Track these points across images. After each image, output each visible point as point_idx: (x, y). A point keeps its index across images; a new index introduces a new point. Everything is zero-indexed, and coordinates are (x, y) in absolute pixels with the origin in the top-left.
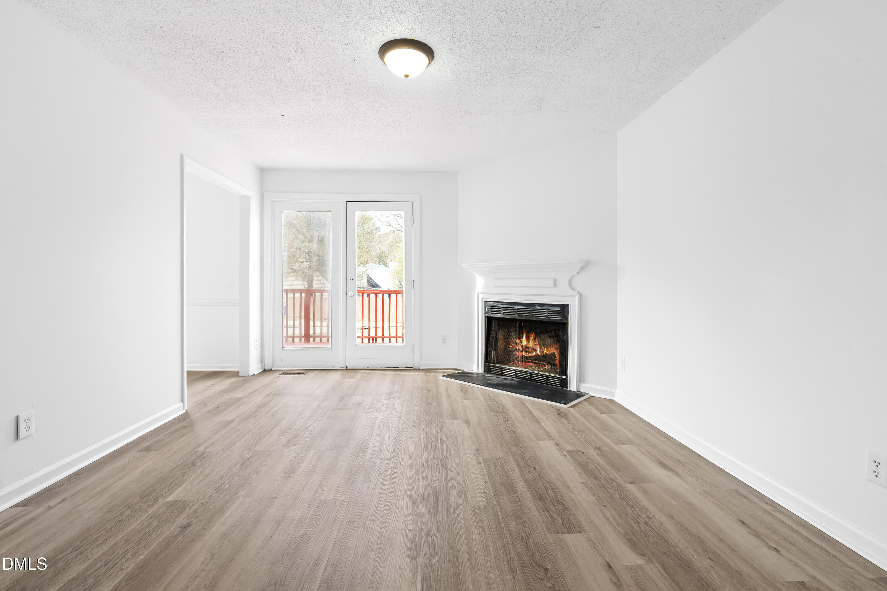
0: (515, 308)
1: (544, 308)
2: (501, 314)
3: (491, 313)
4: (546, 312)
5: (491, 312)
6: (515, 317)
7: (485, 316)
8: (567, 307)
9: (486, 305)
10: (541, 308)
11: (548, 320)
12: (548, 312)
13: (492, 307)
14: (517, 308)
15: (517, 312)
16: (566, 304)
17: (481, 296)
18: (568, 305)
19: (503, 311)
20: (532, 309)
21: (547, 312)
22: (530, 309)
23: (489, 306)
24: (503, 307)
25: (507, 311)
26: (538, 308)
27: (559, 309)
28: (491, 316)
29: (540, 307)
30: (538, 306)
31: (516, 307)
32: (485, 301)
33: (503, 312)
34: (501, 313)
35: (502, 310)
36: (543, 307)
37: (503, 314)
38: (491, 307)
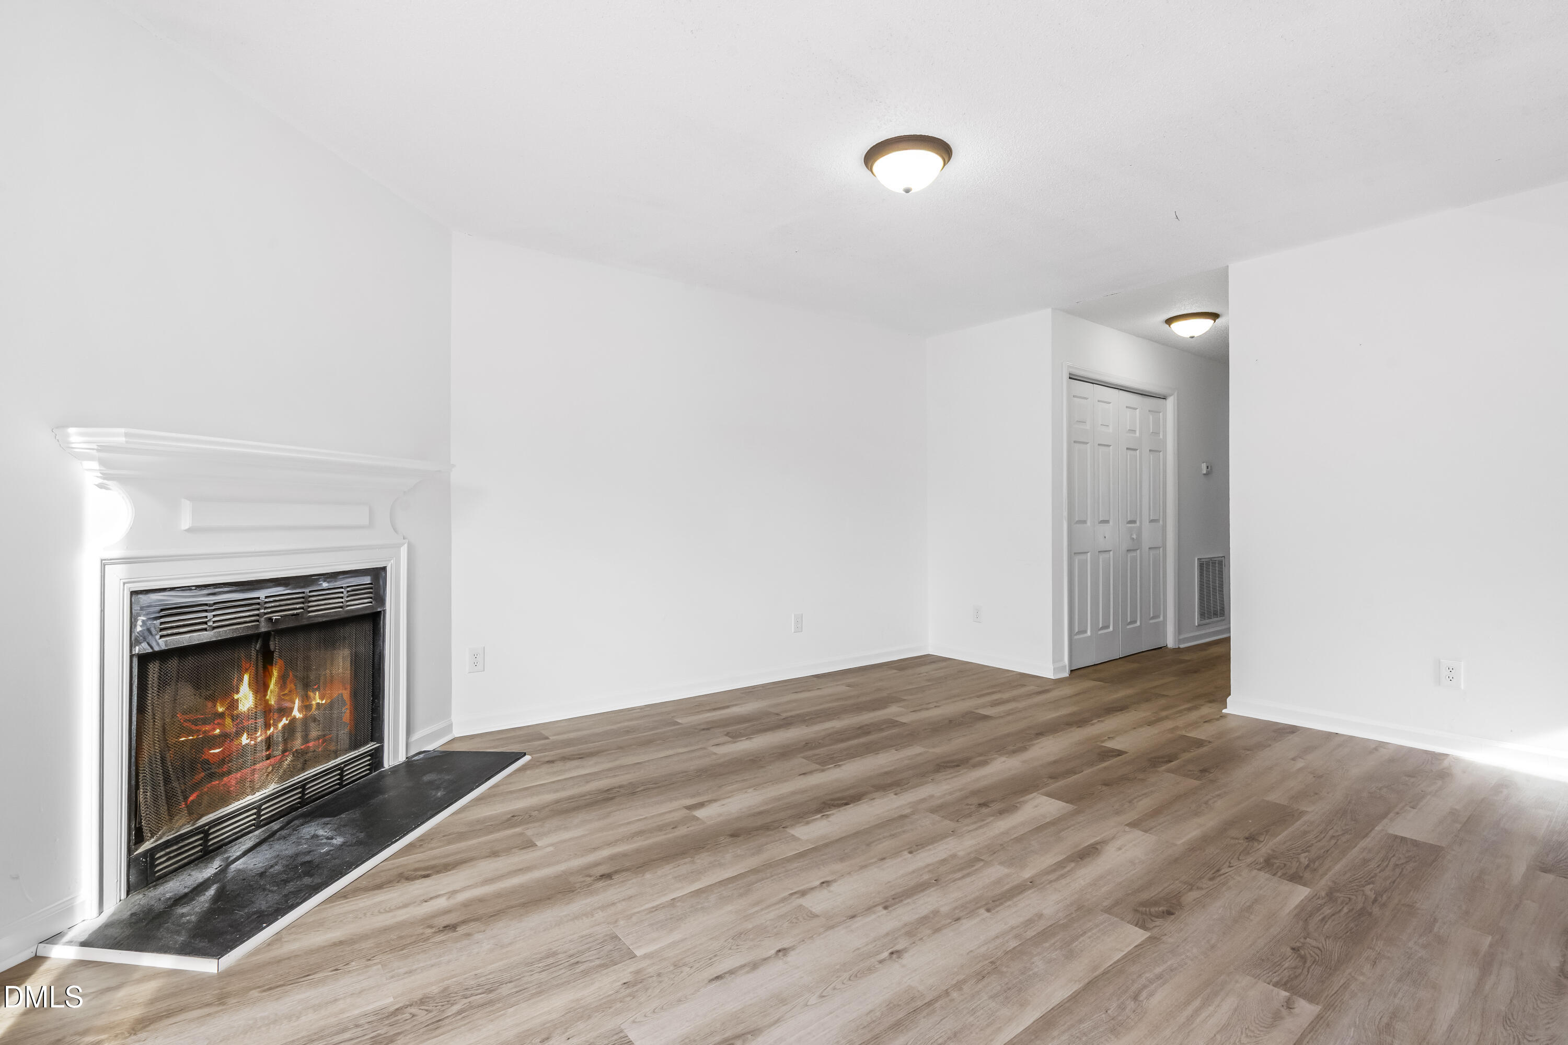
0: (259, 598)
1: (338, 584)
2: (205, 630)
3: (161, 637)
4: (342, 592)
5: (161, 630)
6: (257, 627)
7: (131, 657)
8: (383, 573)
9: (136, 608)
10: (332, 585)
11: (346, 616)
12: (348, 591)
13: (167, 611)
14: (266, 597)
15: (266, 608)
16: (382, 566)
17: (116, 574)
18: (384, 569)
19: (214, 616)
20: (310, 592)
21: (345, 593)
22: (304, 593)
23: (152, 610)
24: (215, 604)
25: (229, 615)
26: (325, 585)
27: (367, 580)
28: (163, 647)
29: (328, 582)
30: (324, 581)
31: (262, 594)
32: (133, 593)
33: (214, 622)
34: (204, 626)
35: (210, 615)
36: (336, 582)
37: (214, 628)
38: (162, 610)
